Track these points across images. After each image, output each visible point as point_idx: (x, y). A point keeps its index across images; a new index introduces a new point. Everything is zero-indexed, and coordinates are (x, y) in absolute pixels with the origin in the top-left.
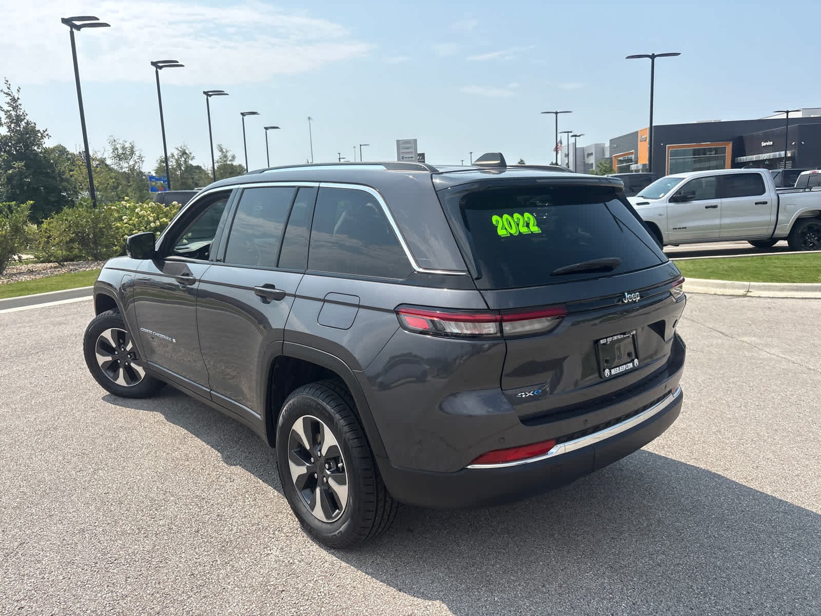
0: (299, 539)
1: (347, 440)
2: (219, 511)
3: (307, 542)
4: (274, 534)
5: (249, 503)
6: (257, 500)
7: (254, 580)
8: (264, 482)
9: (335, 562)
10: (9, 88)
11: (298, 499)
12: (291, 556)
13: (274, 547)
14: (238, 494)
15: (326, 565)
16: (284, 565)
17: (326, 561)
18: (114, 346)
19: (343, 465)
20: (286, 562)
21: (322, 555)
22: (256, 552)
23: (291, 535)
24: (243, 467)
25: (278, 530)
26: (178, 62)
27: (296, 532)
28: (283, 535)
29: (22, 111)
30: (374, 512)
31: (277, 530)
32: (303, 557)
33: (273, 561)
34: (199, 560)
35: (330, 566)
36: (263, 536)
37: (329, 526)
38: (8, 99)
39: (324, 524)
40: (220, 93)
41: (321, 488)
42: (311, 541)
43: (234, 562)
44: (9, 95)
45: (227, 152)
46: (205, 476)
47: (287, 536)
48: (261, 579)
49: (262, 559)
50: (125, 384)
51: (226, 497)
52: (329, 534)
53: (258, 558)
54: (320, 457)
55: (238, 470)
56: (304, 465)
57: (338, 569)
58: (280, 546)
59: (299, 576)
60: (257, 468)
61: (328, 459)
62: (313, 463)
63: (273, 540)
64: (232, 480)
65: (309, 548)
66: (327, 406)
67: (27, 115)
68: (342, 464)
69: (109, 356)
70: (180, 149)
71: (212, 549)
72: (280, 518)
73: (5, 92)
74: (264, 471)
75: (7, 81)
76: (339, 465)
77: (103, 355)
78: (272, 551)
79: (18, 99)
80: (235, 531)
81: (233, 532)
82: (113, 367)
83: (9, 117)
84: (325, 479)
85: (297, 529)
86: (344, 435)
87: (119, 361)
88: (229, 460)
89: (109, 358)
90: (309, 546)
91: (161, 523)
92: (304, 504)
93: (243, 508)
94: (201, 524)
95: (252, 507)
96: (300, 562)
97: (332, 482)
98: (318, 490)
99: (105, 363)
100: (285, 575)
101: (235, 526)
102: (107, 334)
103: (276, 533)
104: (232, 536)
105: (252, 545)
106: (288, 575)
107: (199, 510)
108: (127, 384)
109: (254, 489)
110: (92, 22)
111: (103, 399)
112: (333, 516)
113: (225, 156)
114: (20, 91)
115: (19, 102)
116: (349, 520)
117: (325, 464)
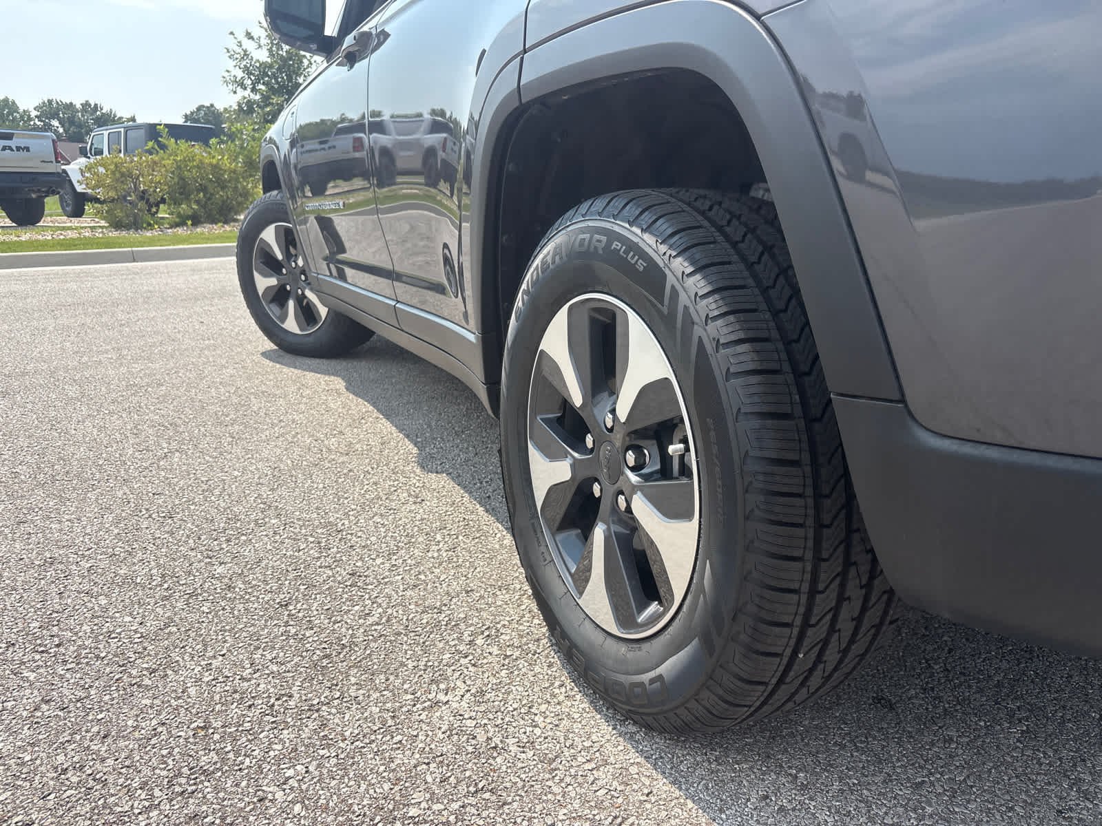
0: (537, 670)
1: (709, 348)
2: (359, 564)
3: (557, 684)
4: (471, 643)
5: (436, 555)
6: (459, 548)
7: (363, 787)
8: (487, 511)
9: (634, 770)
11: (546, 555)
12: (499, 722)
13: (459, 683)
14: (420, 530)
15: (604, 776)
16: (470, 749)
17: (606, 763)
18: (280, 257)
19: (687, 449)
20: (481, 738)
21: (594, 738)
22: (406, 692)
23: (517, 654)
24: (453, 479)
25: (486, 633)
27: (532, 647)
28: (495, 650)
30: (796, 631)
31: (482, 633)
32: (538, 731)
33: (444, 728)
34: (246, 684)
35: (615, 783)
36: (441, 645)
37: (623, 648)
39: (610, 641)
41: (609, 529)
42: (569, 684)
43: (334, 711)
46: (366, 487)
47: (506, 657)
48: (387, 786)
49: (415, 717)
50: (297, 330)
51: (390, 534)
52: (622, 678)
53: (404, 709)
54: (611, 430)
55: (442, 482)
56: (565, 455)
57: (641, 802)
58: (479, 682)
59: (505, 804)
60: (481, 483)
61: (635, 433)
62: (592, 450)
63: (463, 661)
64: (419, 500)
65: (559, 703)
66: (646, 236)
68: (682, 446)
69: (271, 276)
71: (296, 659)
72: (499, 603)
74: (494, 491)
76: (671, 449)
77: (265, 275)
78: (450, 697)
80: (375, 619)
81: (371, 620)
82: (280, 296)
84: (621, 499)
85: (538, 640)
86: (698, 331)
87: (288, 288)
88: (427, 463)
89: (273, 281)
90: (561, 698)
91: (218, 571)
92: (559, 572)
93: (418, 564)
94: (302, 587)
95: (440, 564)
96: (522, 747)
97: (643, 510)
98: (599, 533)
99: (268, 289)
100: (463, 788)
101: (380, 606)
102: (269, 235)
103: (479, 641)
104: (362, 630)
105: (403, 664)
106: (472, 789)
107: (317, 555)
108: (301, 330)
109: (461, 523)
111: (264, 354)
112: (640, 619)
116: (695, 642)
117: (627, 450)
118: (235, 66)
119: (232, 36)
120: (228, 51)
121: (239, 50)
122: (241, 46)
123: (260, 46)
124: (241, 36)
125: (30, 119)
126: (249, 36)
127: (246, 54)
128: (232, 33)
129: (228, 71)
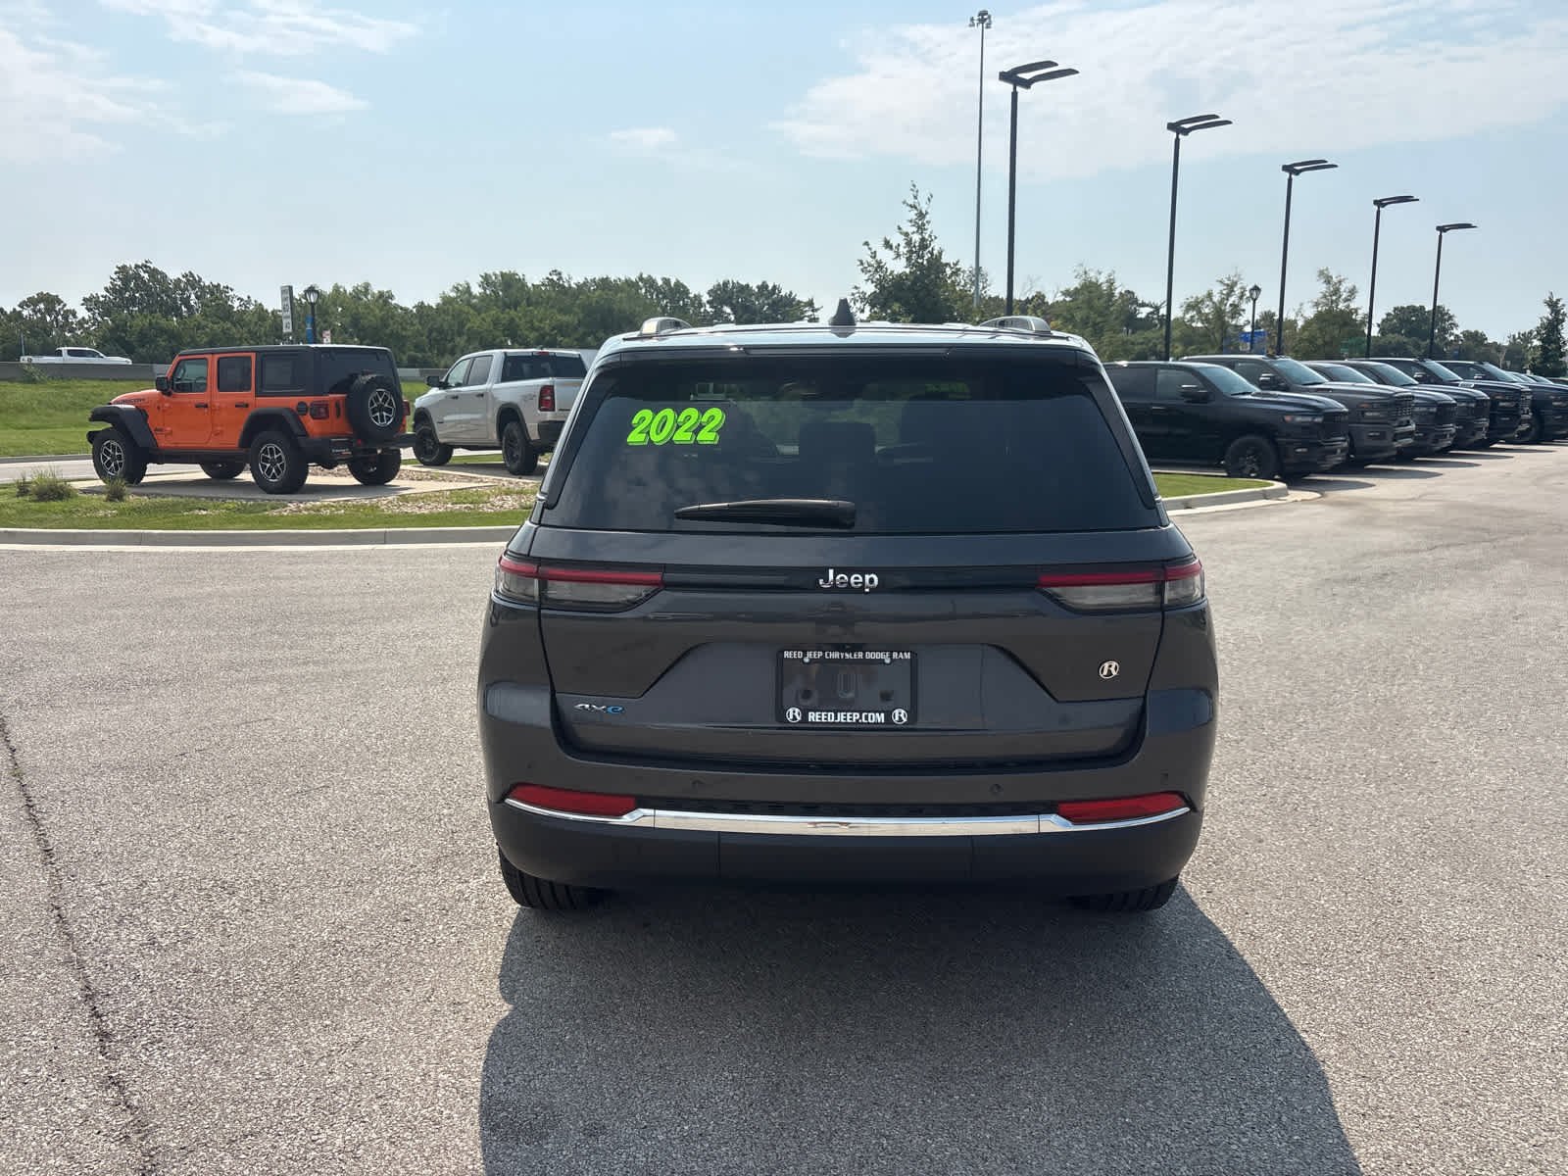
10: (916, 197)
26: (1218, 117)
29: (928, 232)
38: (913, 215)
40: (1318, 165)
44: (916, 208)
45: (1340, 282)
67: (936, 238)
70: (1227, 282)
73: (909, 203)
75: (914, 186)
79: (927, 213)
83: (909, 243)
110: (1048, 71)
113: (1336, 291)
114: (932, 200)
115: (928, 218)
118: (867, 280)
119: (866, 247)
120: (862, 264)
121: (873, 262)
122: (875, 257)
123: (898, 256)
124: (877, 245)
125: (701, 305)
126: (887, 244)
127: (880, 266)
128: (867, 244)
129: (856, 288)
